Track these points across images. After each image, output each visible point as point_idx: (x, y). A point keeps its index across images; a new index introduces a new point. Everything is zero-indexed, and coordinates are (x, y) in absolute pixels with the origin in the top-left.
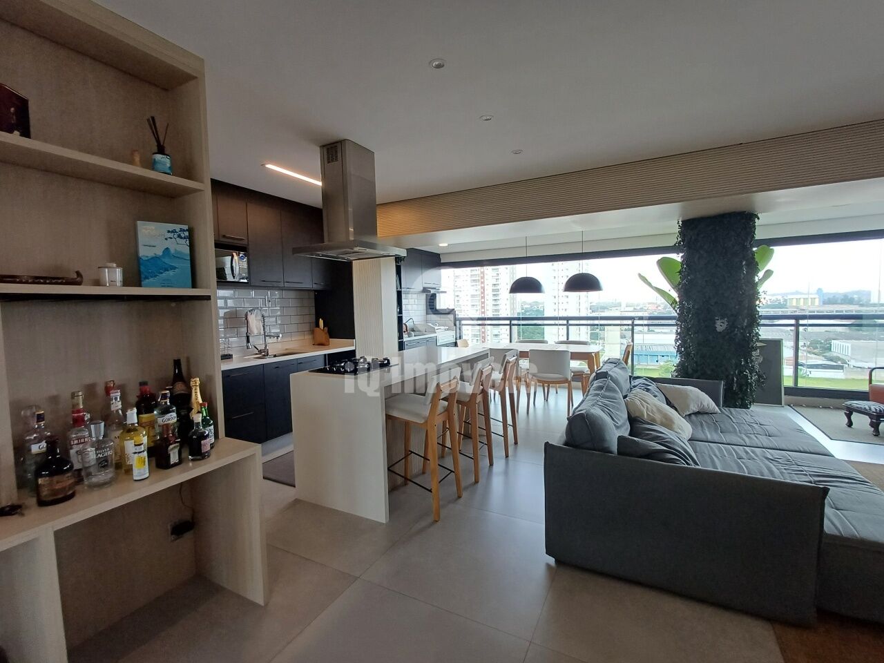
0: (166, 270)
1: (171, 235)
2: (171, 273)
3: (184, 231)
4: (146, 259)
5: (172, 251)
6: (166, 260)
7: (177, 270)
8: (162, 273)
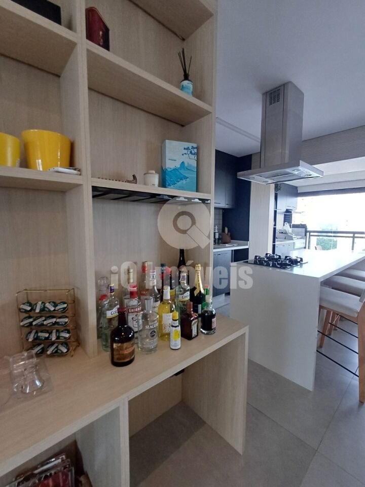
0: (181, 179)
1: (186, 151)
2: (184, 182)
3: (194, 148)
4: (170, 170)
5: (186, 165)
6: (182, 171)
7: (188, 179)
8: (178, 182)
